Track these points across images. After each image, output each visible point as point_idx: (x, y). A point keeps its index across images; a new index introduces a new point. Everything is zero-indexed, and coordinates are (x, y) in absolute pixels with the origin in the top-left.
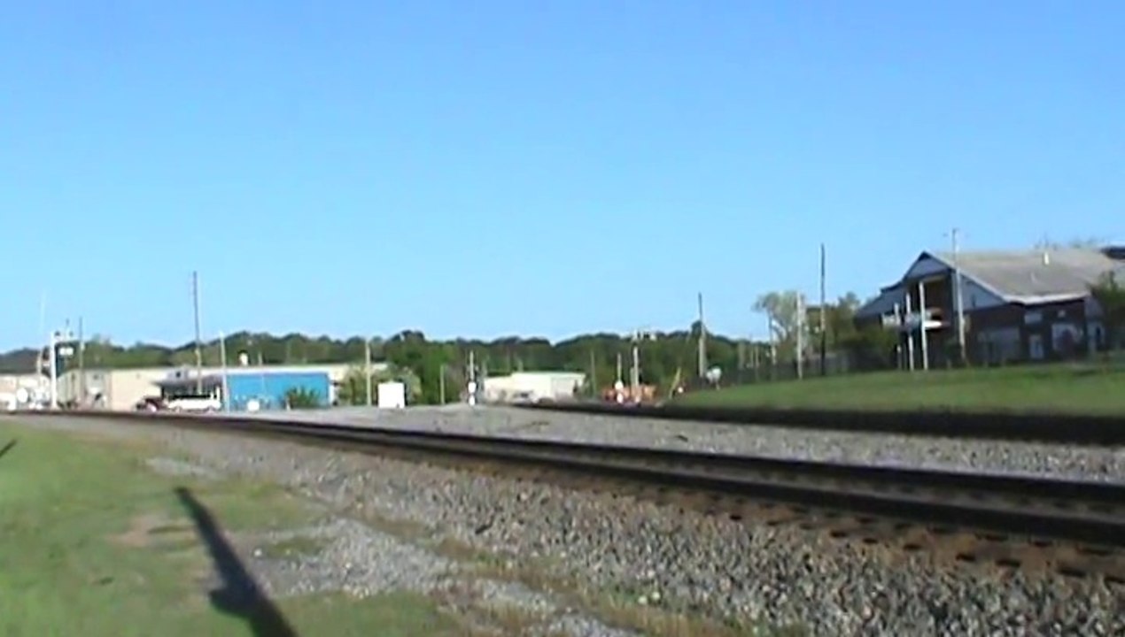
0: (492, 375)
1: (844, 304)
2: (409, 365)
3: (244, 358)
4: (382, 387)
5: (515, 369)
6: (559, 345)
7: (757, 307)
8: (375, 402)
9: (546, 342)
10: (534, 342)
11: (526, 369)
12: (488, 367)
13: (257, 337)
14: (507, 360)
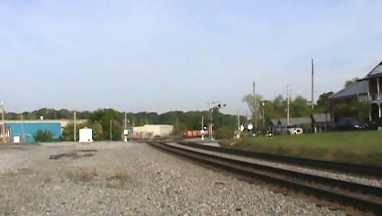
0: (136, 126)
1: (277, 100)
2: (98, 120)
3: (42, 118)
4: (81, 131)
5: (145, 124)
6: (162, 115)
7: (243, 100)
8: (78, 140)
9: (156, 114)
10: (152, 114)
11: (150, 124)
12: (135, 123)
13: (50, 110)
14: (142, 120)
